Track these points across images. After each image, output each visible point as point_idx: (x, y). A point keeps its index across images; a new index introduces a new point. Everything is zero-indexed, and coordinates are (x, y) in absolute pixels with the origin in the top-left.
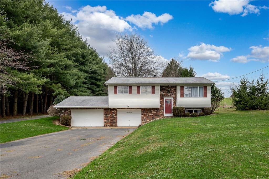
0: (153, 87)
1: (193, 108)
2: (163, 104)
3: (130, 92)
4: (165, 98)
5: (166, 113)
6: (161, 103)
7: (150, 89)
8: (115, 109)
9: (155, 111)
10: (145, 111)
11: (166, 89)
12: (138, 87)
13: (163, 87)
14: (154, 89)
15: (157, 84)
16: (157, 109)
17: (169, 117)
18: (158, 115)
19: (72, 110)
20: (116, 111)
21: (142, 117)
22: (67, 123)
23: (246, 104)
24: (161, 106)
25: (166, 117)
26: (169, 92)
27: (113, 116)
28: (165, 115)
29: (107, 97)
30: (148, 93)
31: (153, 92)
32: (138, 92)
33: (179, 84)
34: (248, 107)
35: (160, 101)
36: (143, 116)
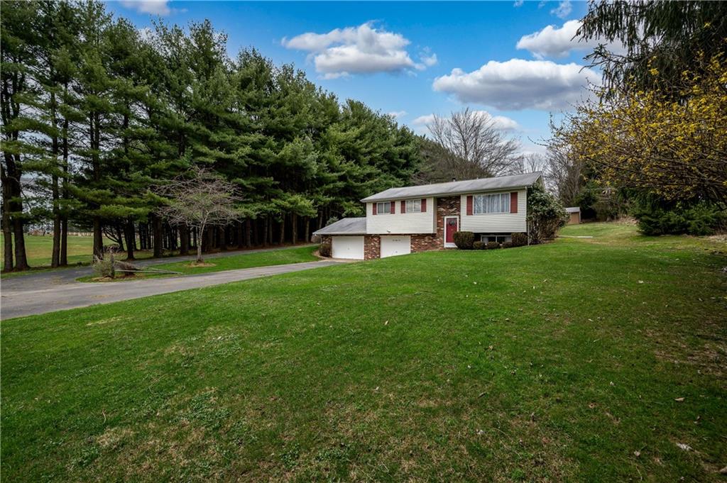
0: (424, 201)
1: (495, 234)
2: (443, 227)
3: (393, 212)
4: (446, 218)
5: (447, 242)
6: (439, 225)
7: (419, 205)
8: (378, 236)
9: (429, 239)
10: (416, 238)
11: (448, 202)
12: (403, 203)
13: (444, 200)
14: (425, 203)
15: (430, 196)
16: (433, 235)
17: (451, 248)
18: (434, 246)
19: (333, 238)
20: (380, 238)
21: (412, 248)
22: (327, 253)
23: (654, 220)
24: (439, 231)
25: (447, 248)
26: (452, 208)
27: (375, 246)
28: (447, 245)
29: (364, 218)
30: (416, 211)
31: (424, 209)
32: (403, 211)
33: (464, 193)
34: (658, 227)
35: (438, 223)
36: (413, 246)
